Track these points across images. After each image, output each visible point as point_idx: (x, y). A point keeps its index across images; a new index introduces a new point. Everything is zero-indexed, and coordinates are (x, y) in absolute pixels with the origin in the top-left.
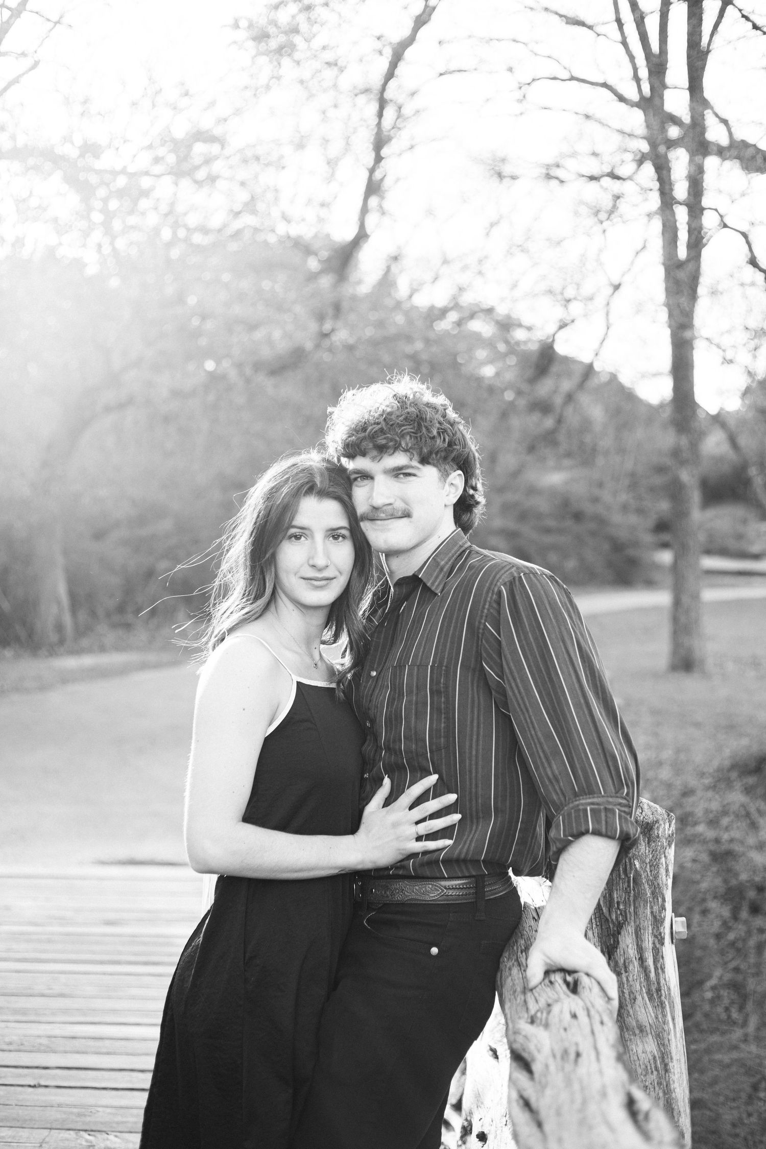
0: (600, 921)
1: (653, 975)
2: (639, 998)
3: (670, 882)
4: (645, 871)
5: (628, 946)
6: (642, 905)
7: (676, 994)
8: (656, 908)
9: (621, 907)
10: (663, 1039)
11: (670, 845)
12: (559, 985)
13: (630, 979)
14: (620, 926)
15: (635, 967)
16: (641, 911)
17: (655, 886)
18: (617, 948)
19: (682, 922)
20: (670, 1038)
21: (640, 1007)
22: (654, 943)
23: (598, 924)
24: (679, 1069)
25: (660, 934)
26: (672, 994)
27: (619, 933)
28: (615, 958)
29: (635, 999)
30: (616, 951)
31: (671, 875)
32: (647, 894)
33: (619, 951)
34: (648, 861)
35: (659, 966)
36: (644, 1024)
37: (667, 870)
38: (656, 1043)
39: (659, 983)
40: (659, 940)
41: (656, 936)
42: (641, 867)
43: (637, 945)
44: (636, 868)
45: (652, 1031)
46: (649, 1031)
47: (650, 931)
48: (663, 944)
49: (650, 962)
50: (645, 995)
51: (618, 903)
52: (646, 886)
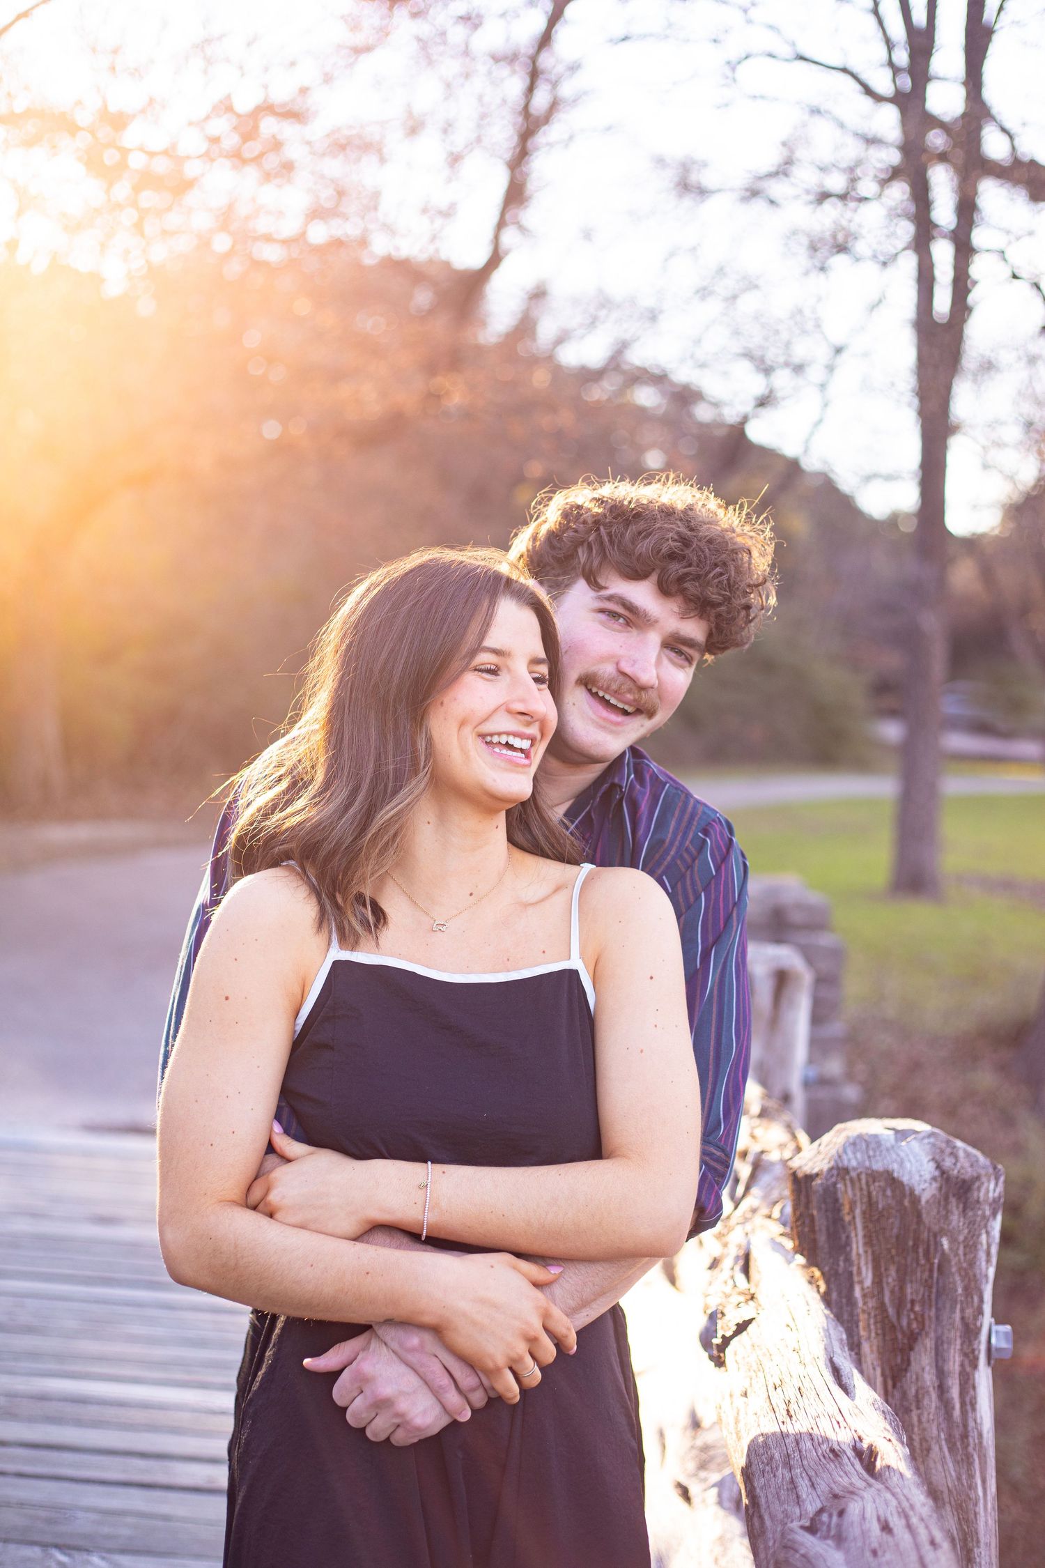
0: (883, 1328)
1: (957, 1412)
2: (935, 1448)
3: (991, 1272)
4: (956, 1255)
5: (923, 1369)
6: (948, 1306)
7: (990, 1443)
8: (969, 1312)
9: (917, 1308)
10: (967, 1513)
11: (994, 1214)
12: (849, 1459)
13: (924, 1419)
14: (913, 1339)
15: (932, 1402)
16: (945, 1315)
17: (969, 1279)
18: (906, 1370)
19: (1006, 1334)
20: (977, 1510)
21: (935, 1463)
22: (962, 1365)
23: (879, 1332)
24: (987, 1558)
25: (973, 1351)
26: (985, 1443)
27: (911, 1349)
28: (902, 1387)
29: (929, 1450)
30: (905, 1376)
31: (994, 1260)
32: (956, 1290)
33: (911, 1376)
34: (961, 1238)
35: (968, 1399)
36: (940, 1488)
37: (988, 1254)
38: (956, 1518)
39: (965, 1426)
40: (970, 1361)
41: (966, 1355)
42: (951, 1249)
43: (937, 1366)
44: (943, 1250)
45: (952, 1499)
46: (947, 1500)
47: (958, 1347)
48: (975, 1366)
49: (955, 1393)
50: (943, 1443)
51: (913, 1302)
52: (957, 1278)
